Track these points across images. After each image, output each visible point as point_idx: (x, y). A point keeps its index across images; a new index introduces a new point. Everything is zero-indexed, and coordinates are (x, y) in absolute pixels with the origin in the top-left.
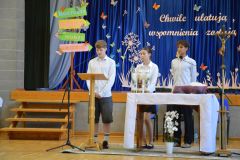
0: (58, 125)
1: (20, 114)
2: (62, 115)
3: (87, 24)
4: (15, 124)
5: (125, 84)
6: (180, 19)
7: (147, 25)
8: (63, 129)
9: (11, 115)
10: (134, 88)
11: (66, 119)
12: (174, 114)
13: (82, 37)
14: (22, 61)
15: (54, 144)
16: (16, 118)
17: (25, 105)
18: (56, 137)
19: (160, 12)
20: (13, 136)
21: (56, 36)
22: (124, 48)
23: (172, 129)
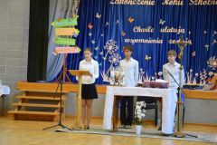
0: (53, 110)
1: (23, 100)
2: (56, 102)
3: (77, 32)
4: (19, 108)
6: (149, 30)
7: (123, 34)
8: (56, 113)
9: (17, 101)
10: (112, 83)
11: (59, 105)
12: (142, 103)
13: (73, 42)
15: (49, 124)
16: (20, 104)
17: (28, 93)
18: (51, 119)
19: (134, 24)
20: (17, 117)
21: (53, 41)
22: (105, 51)
23: (141, 115)
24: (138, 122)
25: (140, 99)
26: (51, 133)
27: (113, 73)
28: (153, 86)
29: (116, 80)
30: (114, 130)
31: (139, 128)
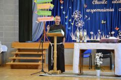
0: (37, 61)
1: (17, 55)
2: (40, 55)
3: (52, 6)
4: (14, 60)
5: (74, 38)
6: (104, 2)
7: (85, 6)
8: (40, 63)
9: (12, 55)
10: (78, 41)
11: (41, 58)
12: (100, 54)
13: (50, 13)
14: (17, 26)
15: (35, 71)
16: (14, 57)
17: (20, 50)
18: (36, 67)
20: (13, 67)
21: (36, 13)
22: (73, 19)
23: (99, 62)
24: (97, 67)
25: (98, 51)
26: (37, 77)
27: (78, 34)
28: (108, 42)
29: (81, 39)
30: (81, 74)
31: (98, 72)
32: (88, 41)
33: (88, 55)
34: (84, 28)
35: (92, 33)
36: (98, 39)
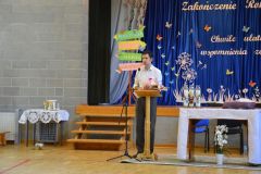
0: (117, 137)
1: (84, 127)
2: (121, 128)
3: (143, 45)
4: (80, 135)
5: (179, 99)
6: (230, 39)
7: (199, 45)
8: (122, 141)
9: (76, 127)
10: (186, 104)
11: (124, 132)
12: (223, 127)
13: (139, 57)
14: (85, 79)
15: (113, 154)
16: (80, 131)
17: (89, 118)
18: (115, 148)
19: (211, 33)
20: (78, 146)
21: (116, 56)
22: (178, 66)
23: (222, 141)
24: (217, 150)
25: (221, 122)
26: (116, 164)
27: (186, 92)
28: (236, 106)
29: (191, 100)
30: (191, 160)
31: (220, 157)
32: (203, 105)
33: (204, 128)
34: (196, 82)
35: (210, 91)
36: (221, 101)
